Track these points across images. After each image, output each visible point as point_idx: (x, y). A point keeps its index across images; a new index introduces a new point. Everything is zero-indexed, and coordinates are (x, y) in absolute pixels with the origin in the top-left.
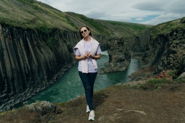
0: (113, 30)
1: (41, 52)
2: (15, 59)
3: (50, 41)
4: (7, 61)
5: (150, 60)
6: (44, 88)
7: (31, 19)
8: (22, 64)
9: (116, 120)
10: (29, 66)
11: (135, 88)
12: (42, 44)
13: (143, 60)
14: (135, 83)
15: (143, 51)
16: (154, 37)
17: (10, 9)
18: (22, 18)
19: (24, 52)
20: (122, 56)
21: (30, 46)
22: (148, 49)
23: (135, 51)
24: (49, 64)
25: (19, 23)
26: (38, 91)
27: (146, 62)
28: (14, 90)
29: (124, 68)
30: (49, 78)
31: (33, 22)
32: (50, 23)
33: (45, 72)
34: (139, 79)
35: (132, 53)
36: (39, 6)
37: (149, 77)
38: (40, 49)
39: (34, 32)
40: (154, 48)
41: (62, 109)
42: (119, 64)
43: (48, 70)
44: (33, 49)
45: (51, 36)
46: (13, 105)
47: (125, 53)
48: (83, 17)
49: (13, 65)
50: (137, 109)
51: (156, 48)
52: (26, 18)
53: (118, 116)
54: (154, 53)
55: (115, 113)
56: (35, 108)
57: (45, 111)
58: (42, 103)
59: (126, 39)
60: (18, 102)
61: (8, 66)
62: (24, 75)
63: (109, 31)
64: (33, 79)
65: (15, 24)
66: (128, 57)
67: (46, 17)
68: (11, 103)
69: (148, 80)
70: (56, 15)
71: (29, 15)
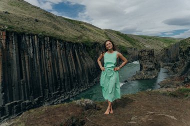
0: (144, 43)
1: (85, 61)
2: (66, 65)
3: (92, 52)
4: (61, 67)
5: (179, 70)
6: (86, 88)
7: (78, 35)
8: (71, 70)
9: (147, 121)
11: (165, 94)
12: (86, 54)
13: (173, 69)
14: (164, 90)
15: (173, 62)
16: (184, 50)
17: (65, 29)
18: (72, 35)
19: (73, 60)
20: (152, 66)
21: (77, 56)
22: (178, 60)
23: (164, 61)
24: (91, 71)
25: (70, 38)
26: (81, 91)
27: (176, 72)
28: (65, 89)
29: (154, 77)
30: (90, 81)
31: (80, 37)
32: (92, 38)
33: (87, 76)
34: (169, 87)
35: (161, 64)
36: (85, 26)
37: (178, 85)
38: (84, 58)
39: (80, 45)
40: (183, 60)
41: (101, 107)
42: (149, 72)
43: (89, 75)
44: (79, 58)
45: (92, 48)
46: (63, 100)
47: (155, 63)
48: (118, 33)
49: (65, 70)
50: (167, 114)
51: (185, 59)
52: (75, 35)
53: (149, 118)
54: (184, 64)
55: (147, 115)
56: (81, 104)
57: (88, 107)
58: (86, 100)
59: (156, 51)
60: (67, 98)
61: (61, 71)
62: (72, 78)
63: (140, 44)
64: (78, 82)
65: (68, 40)
66: (158, 67)
67: (90, 34)
68: (62, 98)
69: (178, 88)
70: (97, 32)
71: (77, 32)
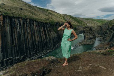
0: (87, 23)
1: (51, 33)
2: (40, 36)
3: (55, 28)
4: (36, 37)
5: (107, 39)
6: (52, 50)
7: (47, 18)
8: (42, 39)
9: (88, 70)
10: (45, 40)
11: (99, 54)
12: (51, 29)
13: (104, 39)
14: (98, 51)
15: (104, 34)
16: (110, 27)
17: (38, 14)
18: (43, 18)
19: (44, 33)
20: (91, 36)
22: (107, 33)
23: (98, 34)
24: (54, 39)
25: (42, 20)
26: (49, 51)
27: (105, 40)
28: (39, 50)
29: (92, 43)
30: (54, 46)
31: (48, 19)
32: (55, 19)
33: (52, 43)
34: (101, 49)
35: (97, 35)
36: (51, 12)
37: (106, 48)
38: (50, 32)
39: (48, 24)
40: (110, 33)
41: (61, 61)
42: (89, 40)
43: (54, 42)
44: (47, 32)
45: (55, 26)
46: (38, 57)
47: (93, 35)
48: (71, 17)
50: (100, 65)
51: (111, 32)
52: (45, 18)
53: (89, 68)
54: (110, 36)
55: (88, 66)
56: (48, 59)
57: (53, 61)
58: (51, 57)
59: (94, 27)
60: (40, 56)
61: (37, 39)
62: (43, 44)
63: (84, 24)
64: (47, 46)
65: (40, 21)
66: (95, 37)
67: (54, 17)
68: (37, 56)
69: (106, 50)
70: (58, 16)
71: (46, 16)
